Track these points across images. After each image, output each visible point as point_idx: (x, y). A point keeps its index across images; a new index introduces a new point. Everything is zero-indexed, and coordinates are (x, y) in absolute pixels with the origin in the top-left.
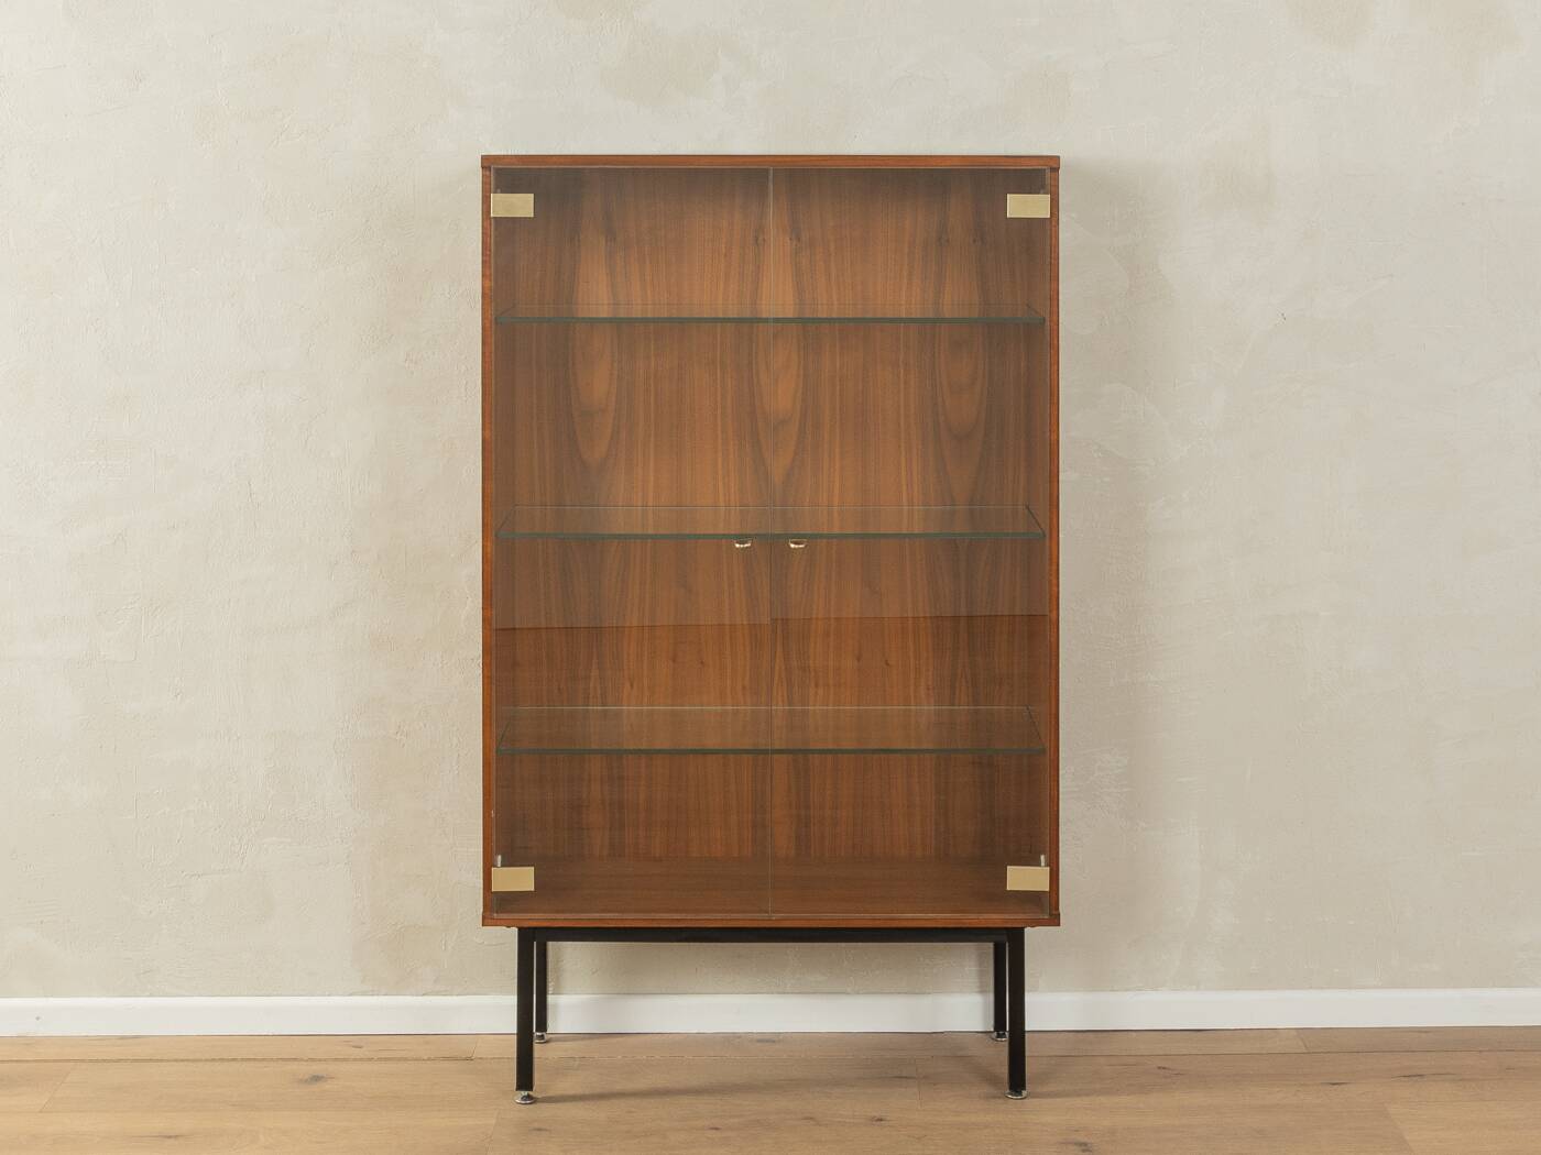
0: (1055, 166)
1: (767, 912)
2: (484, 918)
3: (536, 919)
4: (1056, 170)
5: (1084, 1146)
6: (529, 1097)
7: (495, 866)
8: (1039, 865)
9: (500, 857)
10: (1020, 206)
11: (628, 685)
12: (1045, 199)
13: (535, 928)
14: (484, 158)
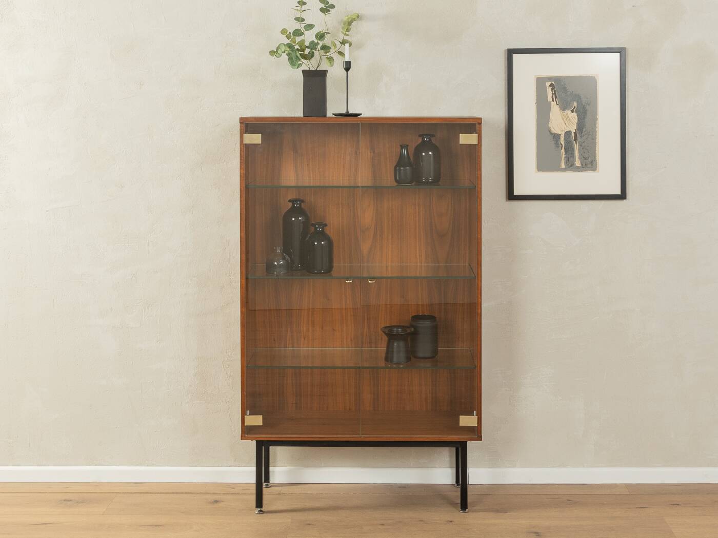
0: (480, 122)
1: (359, 434)
2: (241, 436)
3: (264, 437)
4: (480, 124)
5: (537, 534)
6: (261, 511)
7: (247, 415)
8: (473, 415)
9: (248, 411)
10: (466, 139)
11: (303, 339)
12: (475, 136)
13: (263, 441)
14: (241, 119)
